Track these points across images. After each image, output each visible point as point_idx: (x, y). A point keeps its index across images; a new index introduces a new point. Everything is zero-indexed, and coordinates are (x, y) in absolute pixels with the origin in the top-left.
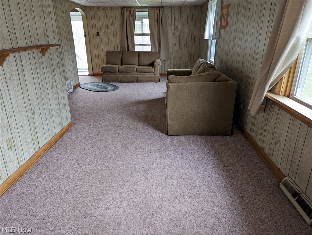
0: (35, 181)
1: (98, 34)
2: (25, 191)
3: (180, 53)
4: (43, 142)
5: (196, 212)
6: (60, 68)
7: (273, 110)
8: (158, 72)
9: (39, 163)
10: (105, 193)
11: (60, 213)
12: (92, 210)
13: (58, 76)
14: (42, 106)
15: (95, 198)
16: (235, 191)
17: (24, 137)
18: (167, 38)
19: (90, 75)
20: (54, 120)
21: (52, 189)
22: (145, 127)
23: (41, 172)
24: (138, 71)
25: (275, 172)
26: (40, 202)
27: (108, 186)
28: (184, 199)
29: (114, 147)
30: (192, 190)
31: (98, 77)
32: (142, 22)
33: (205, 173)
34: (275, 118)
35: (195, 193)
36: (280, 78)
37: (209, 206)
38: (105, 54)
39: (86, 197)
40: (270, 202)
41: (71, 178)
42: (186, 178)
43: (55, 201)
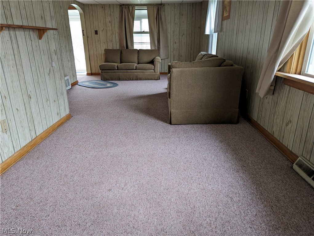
0: (32, 167)
1: (96, 32)
2: (20, 175)
3: (180, 51)
4: (40, 130)
5: (206, 192)
6: (58, 56)
7: (283, 91)
8: (158, 69)
9: (35, 150)
10: (107, 176)
11: (59, 195)
12: (93, 191)
13: (55, 63)
14: (39, 91)
15: (97, 181)
16: (246, 172)
17: (20, 122)
18: (167, 35)
19: (88, 74)
20: (52, 109)
21: (50, 173)
22: (147, 118)
23: (38, 158)
24: (137, 68)
25: (286, 155)
26: (36, 185)
27: (110, 170)
28: (192, 181)
29: (115, 135)
30: (200, 172)
31: (96, 76)
32: (141, 22)
33: (213, 157)
34: (285, 98)
35: (204, 175)
36: (290, 56)
37: (220, 186)
38: (103, 52)
39: (87, 180)
40: (285, 182)
41: (71, 163)
42: (193, 161)
43: (53, 184)
